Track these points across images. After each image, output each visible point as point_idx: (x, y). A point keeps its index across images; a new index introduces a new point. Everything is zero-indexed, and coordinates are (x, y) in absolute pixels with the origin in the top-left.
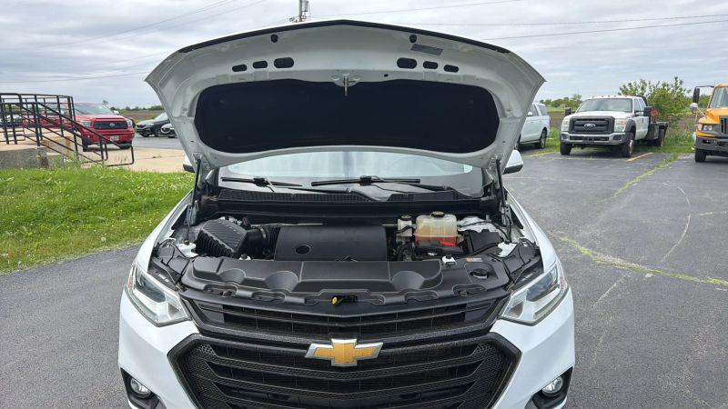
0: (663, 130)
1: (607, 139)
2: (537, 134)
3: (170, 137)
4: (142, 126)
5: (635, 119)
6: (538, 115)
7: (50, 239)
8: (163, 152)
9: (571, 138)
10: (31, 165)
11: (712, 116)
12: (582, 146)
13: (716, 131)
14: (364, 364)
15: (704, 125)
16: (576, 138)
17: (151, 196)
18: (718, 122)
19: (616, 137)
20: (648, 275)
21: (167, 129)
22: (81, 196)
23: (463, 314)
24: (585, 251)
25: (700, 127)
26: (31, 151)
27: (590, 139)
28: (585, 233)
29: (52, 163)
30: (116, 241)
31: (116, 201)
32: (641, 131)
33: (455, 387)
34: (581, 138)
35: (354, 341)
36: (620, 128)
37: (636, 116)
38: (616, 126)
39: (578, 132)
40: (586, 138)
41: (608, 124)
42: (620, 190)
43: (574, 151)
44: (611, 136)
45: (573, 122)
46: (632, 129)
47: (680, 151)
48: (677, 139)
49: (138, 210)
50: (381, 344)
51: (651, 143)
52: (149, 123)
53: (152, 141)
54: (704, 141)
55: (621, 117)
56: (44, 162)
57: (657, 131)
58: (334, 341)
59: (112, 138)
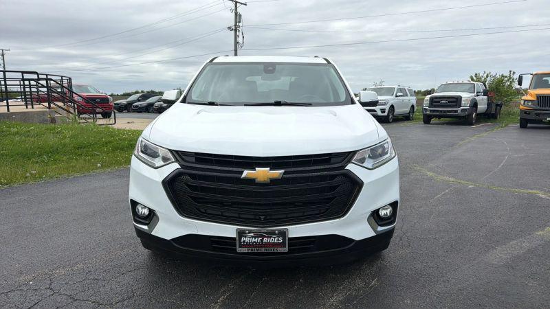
0: (498, 107)
1: (456, 111)
2: (407, 110)
3: (138, 112)
4: (118, 104)
5: (477, 98)
6: (407, 96)
7: (63, 164)
8: (135, 120)
9: (431, 111)
10: (44, 121)
11: (531, 95)
12: (439, 117)
13: (534, 105)
14: (274, 182)
15: (525, 101)
16: (434, 111)
17: (131, 141)
18: (534, 99)
19: (462, 110)
20: (470, 187)
21: (137, 106)
22: (82, 139)
23: (330, 159)
24: (430, 174)
25: (522, 102)
26: (44, 113)
27: (445, 111)
28: (431, 165)
29: (58, 121)
30: (108, 167)
31: (106, 143)
32: (482, 107)
33: (324, 199)
34: (437, 111)
35: (268, 169)
36: (466, 104)
37: (478, 96)
38: (463, 102)
39: (435, 107)
40: (441, 111)
41: (457, 101)
42: (461, 143)
43: (433, 120)
44: (459, 109)
45: (432, 99)
46: (474, 104)
47: (510, 122)
48: (509, 114)
49: (122, 149)
50: (283, 171)
51: (490, 116)
52: (124, 101)
53: (125, 114)
54: (526, 113)
55: (466, 96)
56: (53, 120)
57: (494, 107)
58: (257, 169)
59: (98, 110)
